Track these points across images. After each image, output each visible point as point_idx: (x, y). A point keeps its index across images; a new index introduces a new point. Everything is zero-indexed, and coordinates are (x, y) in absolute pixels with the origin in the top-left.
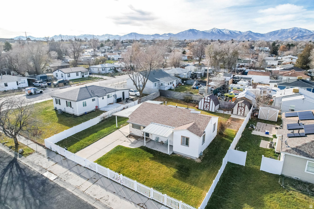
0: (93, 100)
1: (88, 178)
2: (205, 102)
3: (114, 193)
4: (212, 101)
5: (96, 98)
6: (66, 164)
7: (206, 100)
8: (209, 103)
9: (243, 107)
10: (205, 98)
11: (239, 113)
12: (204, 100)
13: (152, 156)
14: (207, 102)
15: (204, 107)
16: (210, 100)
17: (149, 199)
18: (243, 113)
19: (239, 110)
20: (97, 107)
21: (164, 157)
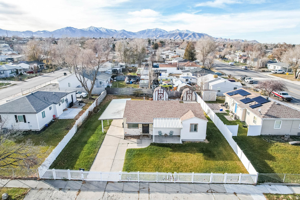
0: (50, 108)
1: (137, 190)
2: (158, 94)
3: (178, 192)
4: (165, 92)
5: (52, 106)
6: (92, 187)
7: (160, 92)
8: (163, 94)
9: (190, 93)
10: (158, 90)
11: (188, 98)
12: (158, 92)
13: (169, 149)
14: (161, 94)
15: (158, 98)
16: (163, 91)
17: (209, 184)
18: (191, 98)
19: (188, 96)
20: (54, 116)
21: (180, 147)
